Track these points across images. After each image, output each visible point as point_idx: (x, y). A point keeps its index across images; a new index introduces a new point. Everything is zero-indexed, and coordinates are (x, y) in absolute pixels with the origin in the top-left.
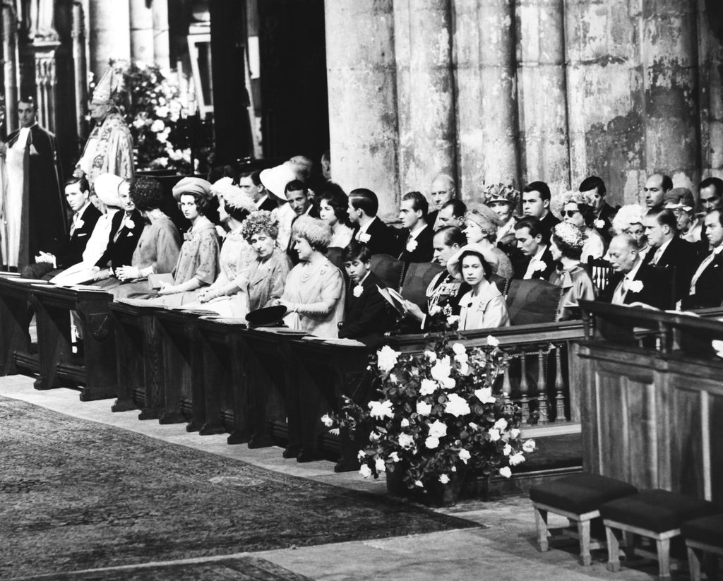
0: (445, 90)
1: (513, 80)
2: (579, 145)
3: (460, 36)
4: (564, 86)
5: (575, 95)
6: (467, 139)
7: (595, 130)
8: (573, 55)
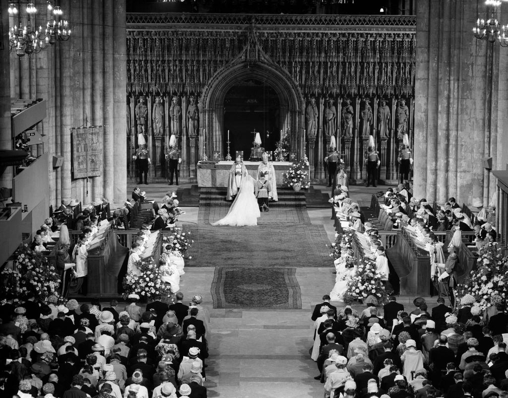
0: (434, 175)
1: (446, 174)
2: (458, 189)
3: (438, 163)
4: (456, 176)
5: (458, 178)
6: (438, 185)
7: (462, 187)
8: (458, 170)
